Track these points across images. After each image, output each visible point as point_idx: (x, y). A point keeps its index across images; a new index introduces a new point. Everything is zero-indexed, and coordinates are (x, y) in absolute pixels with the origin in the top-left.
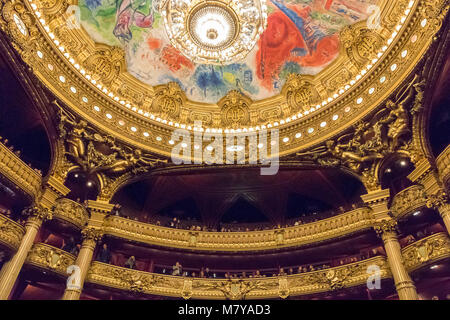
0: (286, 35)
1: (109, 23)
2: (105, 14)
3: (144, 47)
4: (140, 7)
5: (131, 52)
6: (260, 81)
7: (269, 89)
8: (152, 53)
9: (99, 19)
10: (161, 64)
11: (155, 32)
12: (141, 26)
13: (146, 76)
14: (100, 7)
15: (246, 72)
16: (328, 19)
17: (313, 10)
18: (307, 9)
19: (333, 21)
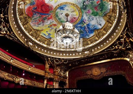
19: (35, 19)
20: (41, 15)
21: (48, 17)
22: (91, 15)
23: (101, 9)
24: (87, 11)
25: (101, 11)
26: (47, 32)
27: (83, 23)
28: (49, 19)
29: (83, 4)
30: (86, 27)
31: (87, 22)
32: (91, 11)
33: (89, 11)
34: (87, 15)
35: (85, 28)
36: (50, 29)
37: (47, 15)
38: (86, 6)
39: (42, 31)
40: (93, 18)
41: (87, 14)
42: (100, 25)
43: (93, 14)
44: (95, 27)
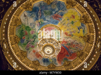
0: (64, 52)
1: (25, 46)
2: (24, 45)
3: (32, 52)
4: (32, 43)
5: (28, 53)
6: (58, 62)
7: (60, 64)
8: (33, 53)
9: (23, 45)
10: (35, 56)
11: (34, 49)
12: (32, 47)
13: (31, 58)
14: (24, 43)
15: (55, 59)
16: (74, 49)
17: (71, 47)
18: (69, 47)
19: (75, 50)
20: (68, 49)
21: (65, 44)
22: (31, 28)
23: (23, 32)
24: (34, 33)
25: (22, 30)
26: (79, 33)
27: (40, 23)
28: (66, 42)
29: (35, 40)
30: (39, 17)
31: (36, 23)
32: (31, 32)
33: (32, 33)
34: (35, 29)
35: (41, 16)
36: (73, 33)
37: (65, 45)
38: (34, 38)
39: (81, 37)
40: (30, 25)
41: (34, 31)
42: (25, 16)
43: (30, 29)
44: (31, 14)
